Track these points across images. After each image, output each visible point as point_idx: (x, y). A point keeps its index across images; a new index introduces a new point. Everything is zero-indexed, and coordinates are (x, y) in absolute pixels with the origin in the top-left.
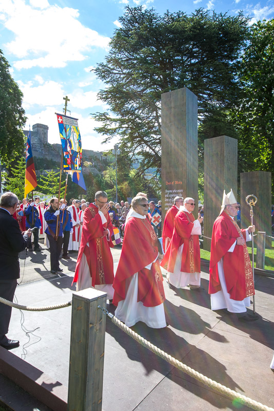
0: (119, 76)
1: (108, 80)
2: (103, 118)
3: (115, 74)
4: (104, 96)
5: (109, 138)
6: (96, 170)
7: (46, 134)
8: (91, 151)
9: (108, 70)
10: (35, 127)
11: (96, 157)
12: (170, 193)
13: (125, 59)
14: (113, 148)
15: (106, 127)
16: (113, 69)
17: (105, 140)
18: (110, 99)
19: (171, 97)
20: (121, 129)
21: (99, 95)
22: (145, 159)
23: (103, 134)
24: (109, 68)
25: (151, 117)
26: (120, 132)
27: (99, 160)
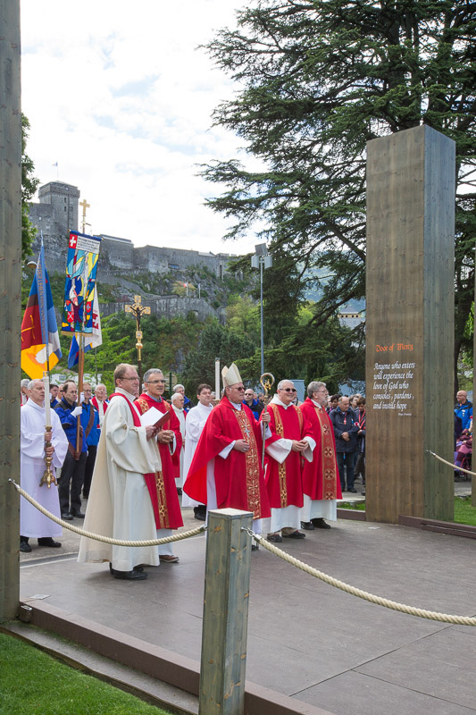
0: (268, 57)
1: (240, 70)
2: (227, 172)
3: (260, 52)
4: (229, 116)
5: (243, 225)
6: (206, 304)
7: (71, 210)
8: (191, 252)
9: (241, 45)
10: (46, 194)
11: (205, 269)
12: (386, 372)
13: (286, 9)
14: (254, 251)
15: (234, 197)
16: (254, 41)
17: (231, 231)
18: (244, 123)
19: (388, 148)
20: (274, 200)
21: (218, 115)
22: (338, 277)
23: (228, 213)
24: (244, 39)
25: (355, 164)
26: (271, 207)
27: (214, 277)
